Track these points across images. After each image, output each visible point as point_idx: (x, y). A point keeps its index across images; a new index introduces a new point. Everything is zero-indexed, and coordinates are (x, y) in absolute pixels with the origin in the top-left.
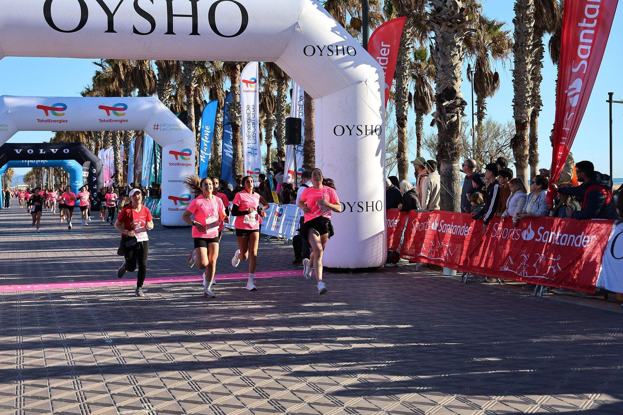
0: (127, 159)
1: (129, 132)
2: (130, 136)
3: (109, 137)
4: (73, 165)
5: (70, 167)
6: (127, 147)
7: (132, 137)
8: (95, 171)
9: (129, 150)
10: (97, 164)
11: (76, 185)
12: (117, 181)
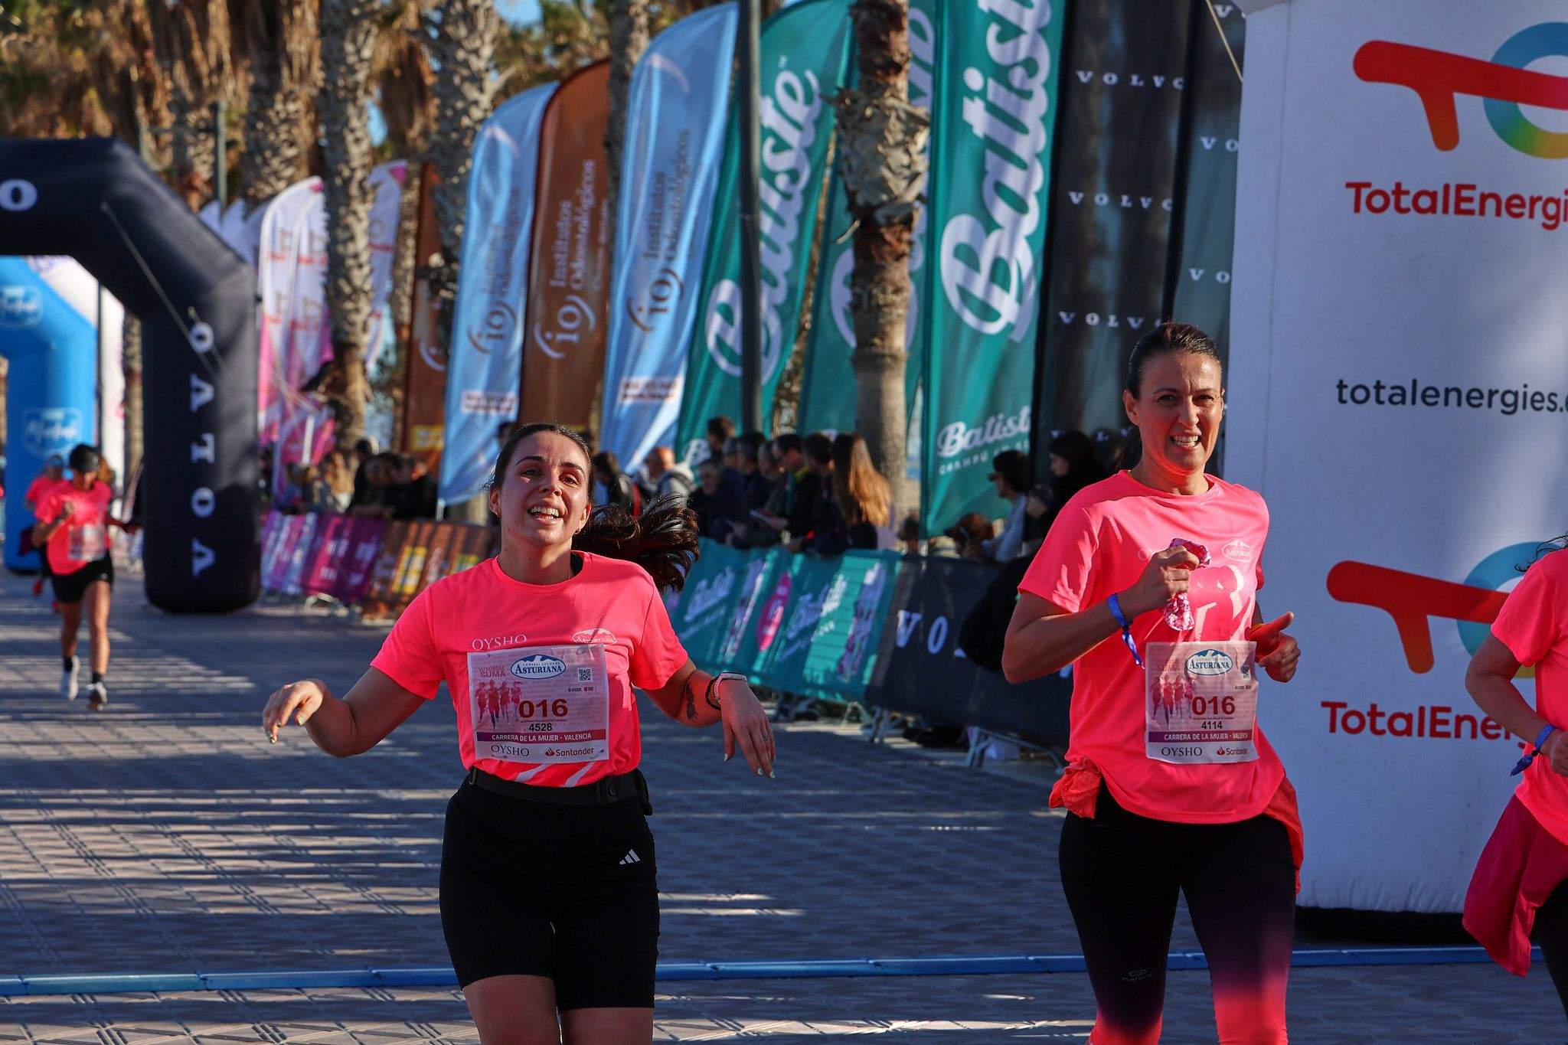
0: (451, 257)
1: (465, 64)
2: (471, 92)
3: (275, 129)
4: (31, 306)
5: (12, 317)
6: (451, 171)
7: (485, 100)
8: (203, 337)
9: (462, 188)
10: (225, 291)
11: (48, 433)
12: (342, 414)
